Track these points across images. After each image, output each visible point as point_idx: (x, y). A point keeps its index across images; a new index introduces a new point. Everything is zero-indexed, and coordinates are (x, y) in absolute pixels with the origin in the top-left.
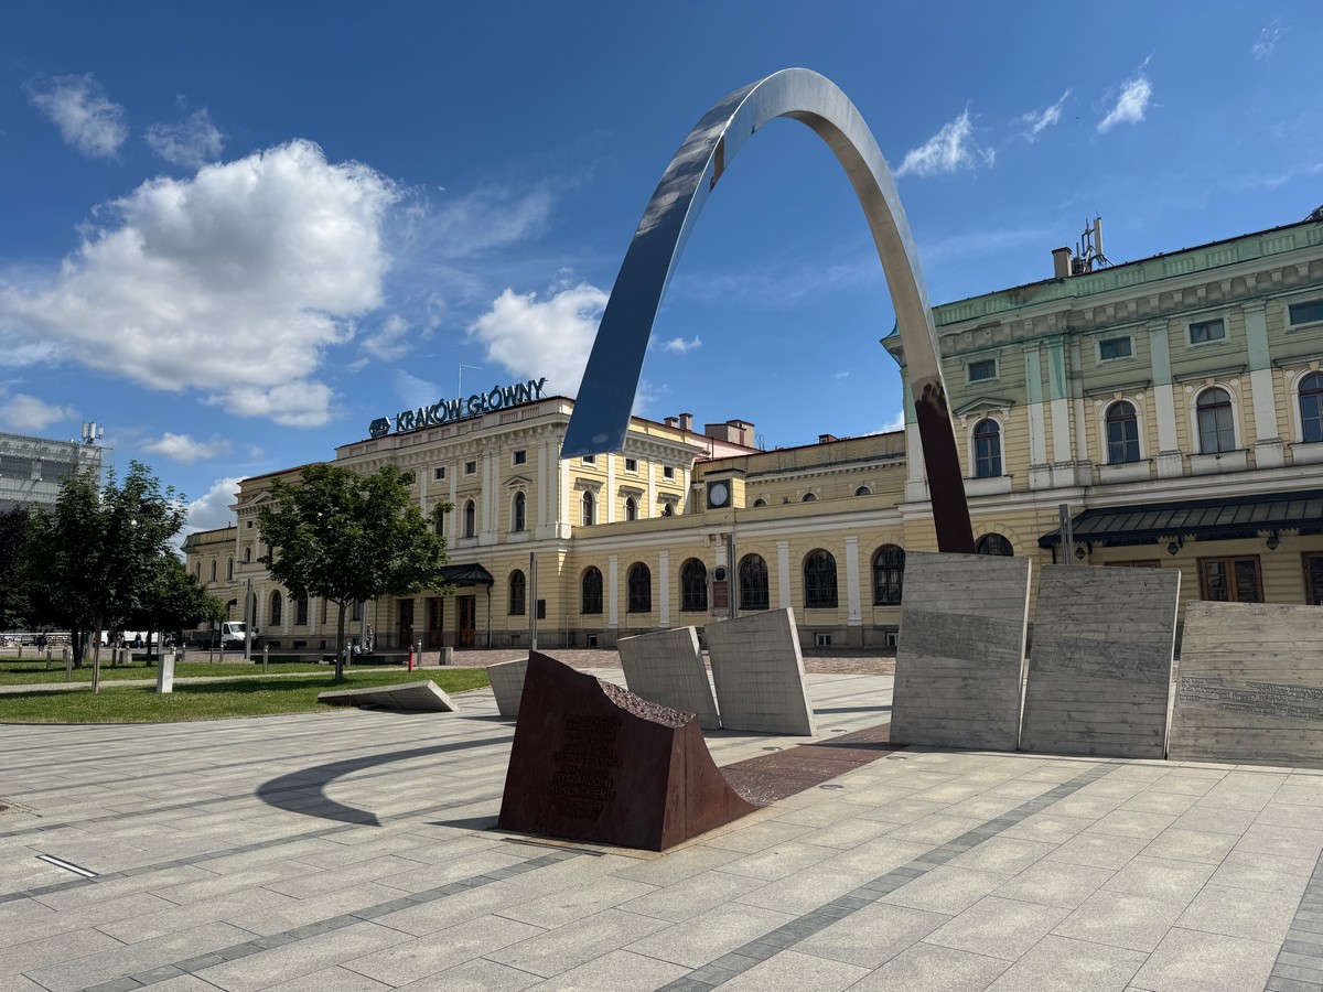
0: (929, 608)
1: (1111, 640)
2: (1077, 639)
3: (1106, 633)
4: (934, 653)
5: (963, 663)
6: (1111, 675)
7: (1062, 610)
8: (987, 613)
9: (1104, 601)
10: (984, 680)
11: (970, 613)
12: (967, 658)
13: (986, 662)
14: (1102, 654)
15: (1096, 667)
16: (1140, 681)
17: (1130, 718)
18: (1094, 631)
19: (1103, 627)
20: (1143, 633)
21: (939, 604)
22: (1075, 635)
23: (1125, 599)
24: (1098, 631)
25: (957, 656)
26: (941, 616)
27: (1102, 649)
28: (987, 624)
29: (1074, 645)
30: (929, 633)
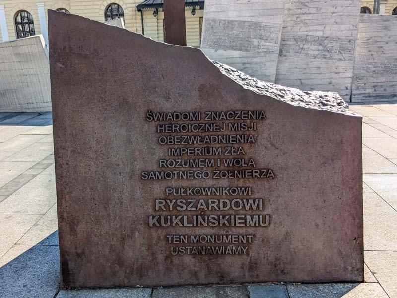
0: (223, 17)
1: (325, 36)
2: (307, 36)
3: (323, 31)
4: (226, 48)
5: (243, 53)
6: (324, 57)
7: (298, 17)
8: (260, 20)
9: (322, 11)
10: (256, 64)
11: (249, 19)
12: (247, 50)
13: (258, 52)
14: (320, 44)
15: (316, 52)
16: (340, 59)
17: (334, 81)
18: (316, 30)
19: (321, 28)
20: (343, 31)
21: (230, 14)
22: (306, 33)
23: (333, 10)
24: (319, 31)
25: (240, 49)
26: (231, 22)
27: (320, 41)
28: (260, 27)
29: (305, 39)
30: (222, 34)
